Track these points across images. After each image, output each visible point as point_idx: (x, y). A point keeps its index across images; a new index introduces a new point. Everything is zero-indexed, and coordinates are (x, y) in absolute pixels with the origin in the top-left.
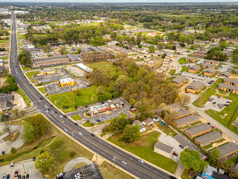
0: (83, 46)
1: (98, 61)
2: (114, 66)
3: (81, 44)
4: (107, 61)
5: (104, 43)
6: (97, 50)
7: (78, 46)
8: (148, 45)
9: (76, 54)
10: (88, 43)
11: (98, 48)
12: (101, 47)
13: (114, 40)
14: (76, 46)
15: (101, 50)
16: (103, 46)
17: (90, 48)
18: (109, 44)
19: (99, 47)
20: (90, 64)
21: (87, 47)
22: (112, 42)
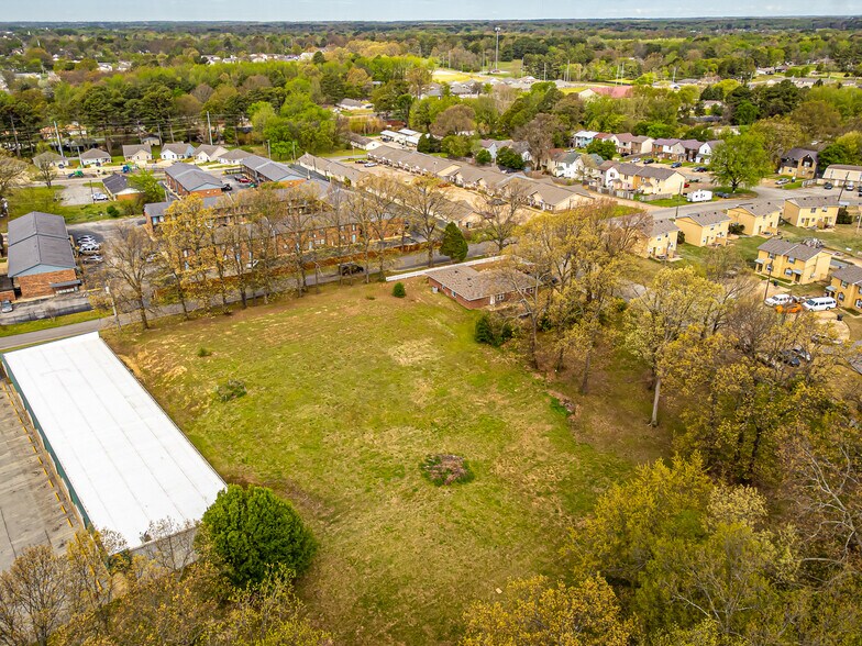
0: (203, 156)
1: (304, 291)
2: (494, 357)
3: (190, 148)
4: (399, 292)
5: (336, 141)
6: (293, 178)
7: (168, 157)
8: (637, 145)
9: (113, 213)
10: (242, 143)
11: (303, 171)
12: (319, 160)
13: (400, 123)
14: (156, 158)
15: (325, 179)
16: (336, 159)
17: (246, 170)
18: (373, 144)
19: (307, 161)
20: (201, 334)
21: (224, 162)
22: (386, 132)
